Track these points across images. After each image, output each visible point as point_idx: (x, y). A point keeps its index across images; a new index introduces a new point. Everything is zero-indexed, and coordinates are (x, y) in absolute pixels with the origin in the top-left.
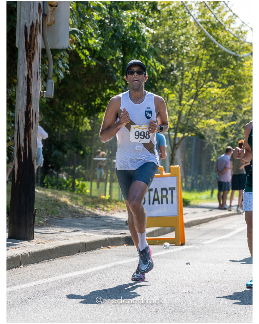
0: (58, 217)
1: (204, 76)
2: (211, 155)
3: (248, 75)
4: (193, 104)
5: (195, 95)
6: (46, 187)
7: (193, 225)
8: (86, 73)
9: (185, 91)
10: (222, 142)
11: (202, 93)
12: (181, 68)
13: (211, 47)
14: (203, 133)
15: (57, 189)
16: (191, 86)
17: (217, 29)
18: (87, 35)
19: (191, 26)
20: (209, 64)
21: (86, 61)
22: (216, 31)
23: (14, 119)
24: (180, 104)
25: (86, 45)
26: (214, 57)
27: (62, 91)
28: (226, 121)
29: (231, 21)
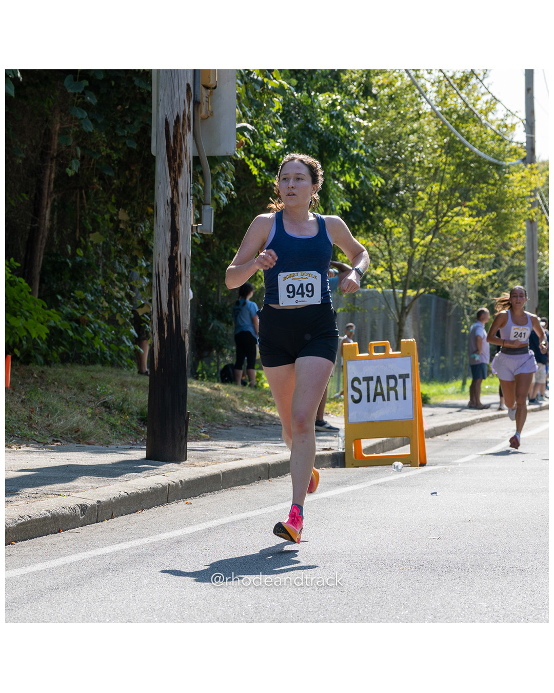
0: (222, 425)
1: (448, 198)
2: (461, 324)
3: (519, 194)
4: (431, 242)
5: (434, 228)
6: (200, 379)
7: (437, 435)
8: (260, 197)
9: (418, 222)
10: (478, 303)
11: (444, 225)
12: (412, 187)
13: (458, 151)
14: (447, 289)
15: (218, 382)
16: (427, 214)
17: (467, 121)
18: (261, 135)
19: (426, 119)
20: (456, 178)
21: (260, 178)
22: (464, 125)
23: (152, 270)
24: (412, 243)
25: (260, 151)
26: (463, 166)
27: (224, 226)
28: (484, 269)
29: (489, 110)
